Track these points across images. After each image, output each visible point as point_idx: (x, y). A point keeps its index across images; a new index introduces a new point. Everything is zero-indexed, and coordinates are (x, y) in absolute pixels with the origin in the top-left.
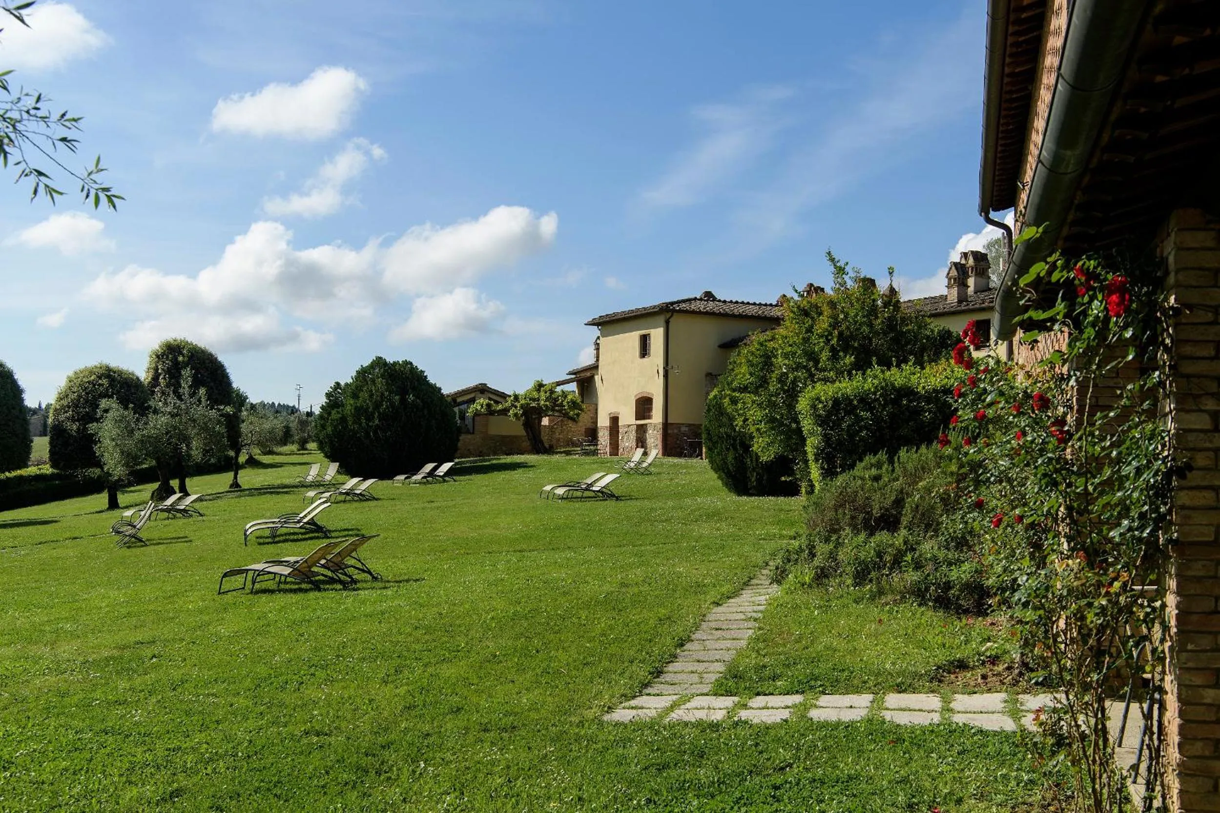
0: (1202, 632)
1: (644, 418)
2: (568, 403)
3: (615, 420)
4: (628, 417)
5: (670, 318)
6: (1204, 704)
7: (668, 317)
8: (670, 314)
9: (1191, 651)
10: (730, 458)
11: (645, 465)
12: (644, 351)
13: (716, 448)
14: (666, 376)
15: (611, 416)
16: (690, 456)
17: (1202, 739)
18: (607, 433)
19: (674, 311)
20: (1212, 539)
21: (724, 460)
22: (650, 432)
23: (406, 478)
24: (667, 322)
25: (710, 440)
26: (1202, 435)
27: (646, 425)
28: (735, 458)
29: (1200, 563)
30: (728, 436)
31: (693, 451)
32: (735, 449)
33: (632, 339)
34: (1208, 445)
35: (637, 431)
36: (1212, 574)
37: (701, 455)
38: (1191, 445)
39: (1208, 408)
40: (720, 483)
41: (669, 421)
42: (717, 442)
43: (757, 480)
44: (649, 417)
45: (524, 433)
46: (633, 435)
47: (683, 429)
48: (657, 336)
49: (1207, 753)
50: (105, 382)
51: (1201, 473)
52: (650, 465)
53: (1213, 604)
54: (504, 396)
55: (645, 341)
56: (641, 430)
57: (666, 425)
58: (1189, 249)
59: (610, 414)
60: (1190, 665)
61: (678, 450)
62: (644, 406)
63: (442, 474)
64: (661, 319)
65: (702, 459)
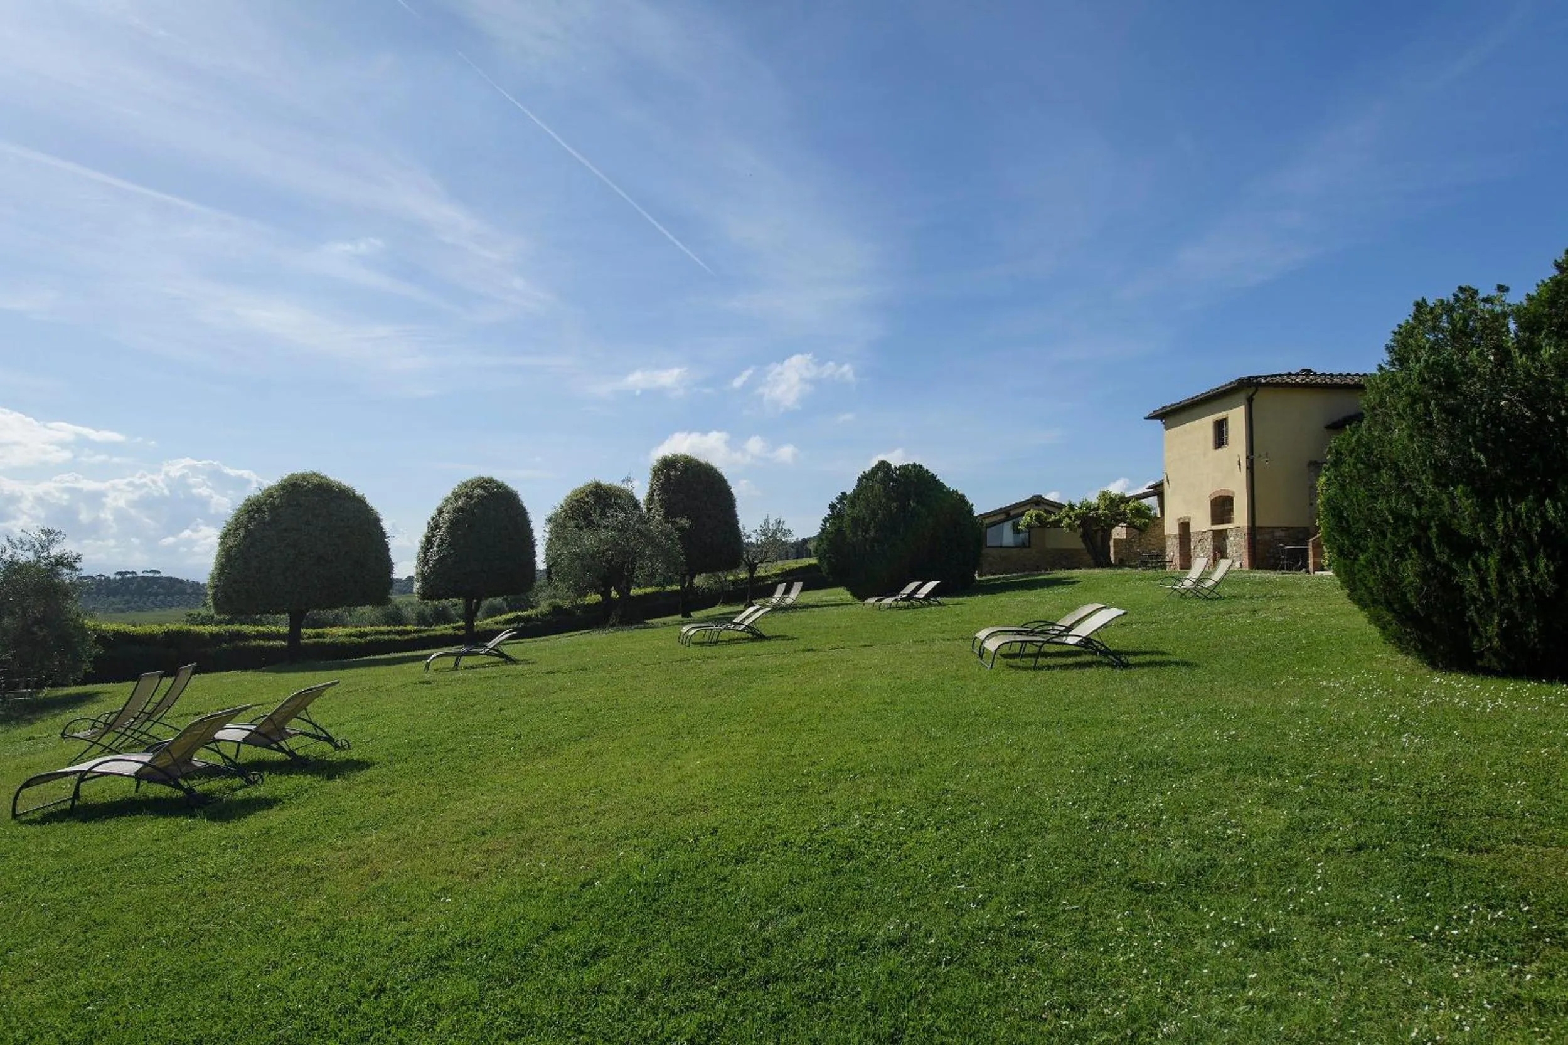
1: (1222, 523)
2: (1131, 510)
3: (1185, 526)
4: (1201, 523)
5: (1253, 394)
7: (1250, 393)
8: (1253, 389)
10: (1410, 571)
11: (1209, 583)
12: (1220, 440)
13: (1363, 551)
14: (1251, 468)
15: (1181, 521)
16: (1289, 568)
18: (1176, 542)
19: (1260, 384)
21: (1391, 583)
22: (1232, 538)
23: (878, 600)
24: (1250, 402)
25: (1346, 531)
27: (1226, 530)
28: (1425, 576)
30: (1402, 519)
31: (1295, 561)
32: (1427, 552)
33: (1204, 426)
35: (1214, 538)
37: (1307, 567)
40: (1374, 631)
41: (1258, 524)
42: (1364, 535)
43: (1504, 634)
44: (1230, 521)
45: (1083, 546)
46: (1209, 544)
47: (1278, 534)
48: (1236, 418)
50: (591, 499)
52: (1217, 583)
54: (1060, 507)
55: (1220, 428)
56: (1220, 538)
57: (1253, 530)
59: (1179, 519)
61: (1272, 561)
62: (1222, 507)
63: (922, 596)
64: (1242, 396)
65: (1308, 572)
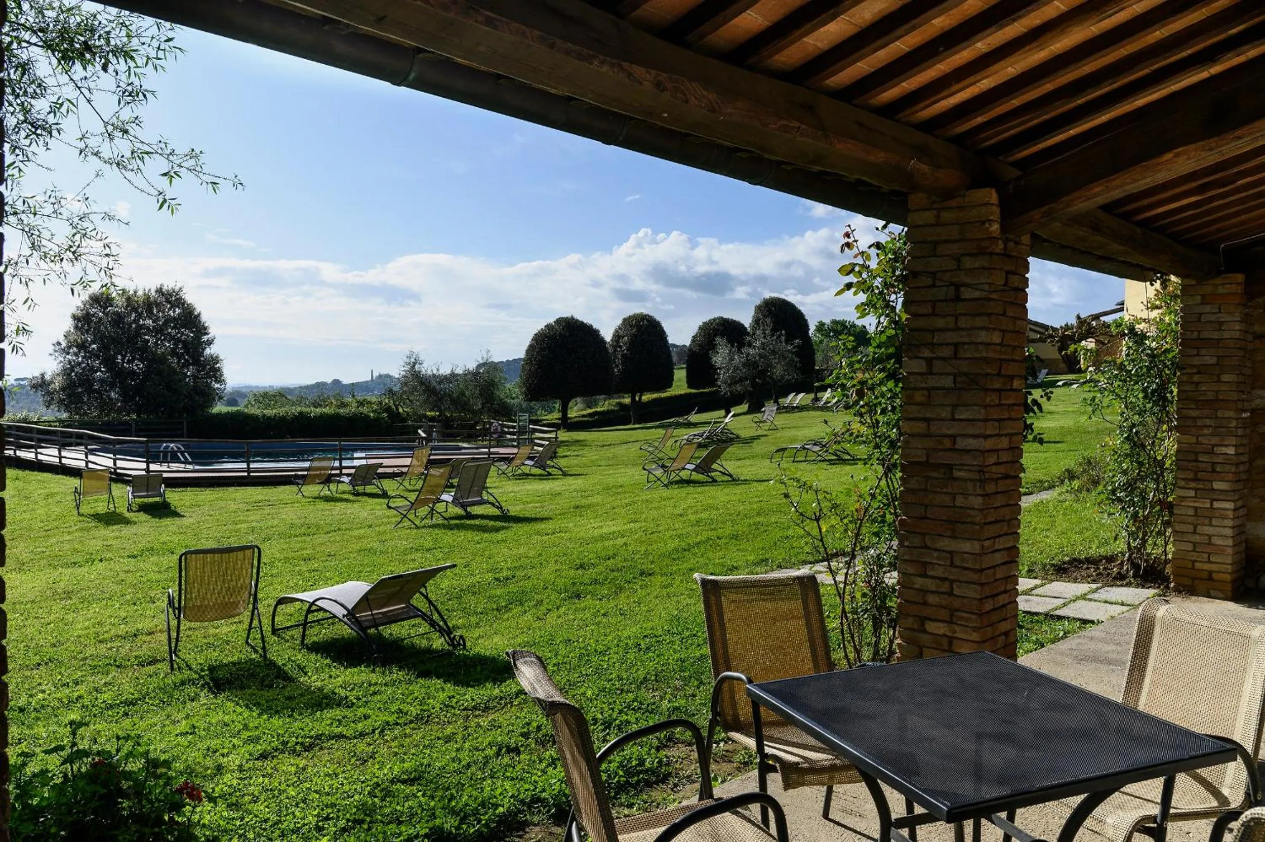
0: (915, 533)
6: (914, 589)
9: (908, 547)
17: (914, 616)
20: (925, 459)
26: (919, 378)
29: (916, 478)
34: (924, 385)
36: (923, 487)
38: (912, 385)
39: (925, 355)
49: (916, 627)
51: (917, 407)
53: (923, 511)
58: (917, 226)
60: (906, 557)
